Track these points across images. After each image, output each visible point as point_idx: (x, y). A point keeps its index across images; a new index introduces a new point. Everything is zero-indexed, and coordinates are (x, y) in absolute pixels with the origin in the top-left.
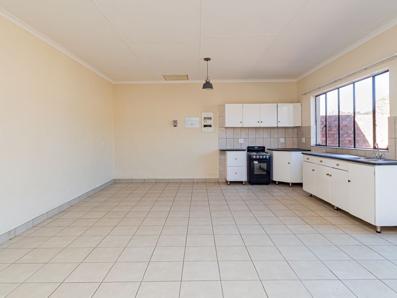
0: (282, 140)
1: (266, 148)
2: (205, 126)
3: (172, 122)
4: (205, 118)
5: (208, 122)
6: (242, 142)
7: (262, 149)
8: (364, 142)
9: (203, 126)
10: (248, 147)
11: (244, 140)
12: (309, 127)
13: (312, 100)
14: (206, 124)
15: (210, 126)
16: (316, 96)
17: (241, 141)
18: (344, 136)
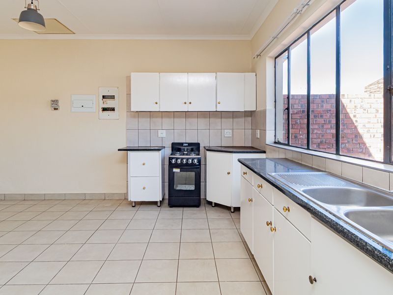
0: (228, 133)
1: (202, 146)
2: (104, 109)
3: (50, 103)
4: (104, 97)
5: (109, 103)
6: (164, 135)
7: (195, 147)
8: (356, 136)
9: (101, 110)
10: (173, 144)
11: (166, 133)
12: (264, 112)
13: (269, 64)
14: (106, 106)
15: (113, 109)
16: (276, 58)
17: (162, 134)
18: (325, 127)
